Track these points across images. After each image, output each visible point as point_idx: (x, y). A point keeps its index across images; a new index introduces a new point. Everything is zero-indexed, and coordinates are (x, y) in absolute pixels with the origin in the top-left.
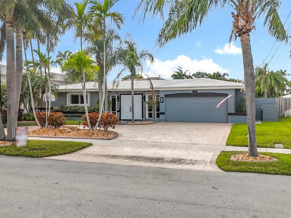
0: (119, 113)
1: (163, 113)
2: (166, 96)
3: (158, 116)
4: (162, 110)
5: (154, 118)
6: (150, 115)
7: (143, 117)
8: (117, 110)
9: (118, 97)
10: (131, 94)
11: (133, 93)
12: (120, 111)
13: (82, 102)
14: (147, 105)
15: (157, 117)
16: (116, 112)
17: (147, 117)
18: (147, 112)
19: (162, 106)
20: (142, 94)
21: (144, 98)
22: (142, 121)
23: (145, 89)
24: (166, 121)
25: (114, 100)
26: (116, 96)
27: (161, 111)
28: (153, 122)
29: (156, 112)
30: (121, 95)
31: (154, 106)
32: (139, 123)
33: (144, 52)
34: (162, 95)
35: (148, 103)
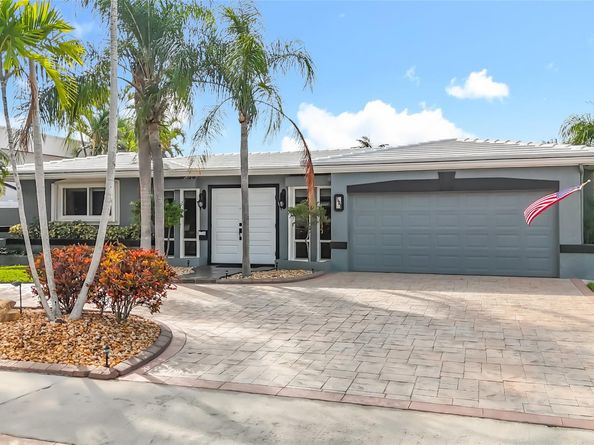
0: (206, 243)
1: (343, 246)
2: (351, 189)
3: (326, 254)
4: (338, 235)
5: (314, 259)
6: (302, 251)
7: (278, 256)
8: (199, 233)
9: (203, 194)
10: (239, 186)
11: (245, 182)
12: (208, 237)
13: (97, 211)
14: (291, 220)
15: (323, 257)
16: (197, 239)
17: (292, 256)
18: (292, 242)
19: (338, 221)
20: (277, 186)
21: (281, 197)
22: (276, 268)
23: (287, 168)
24: (351, 269)
25: (190, 204)
26: (198, 191)
27: (335, 238)
28: (310, 273)
29: (319, 241)
30: (211, 187)
31: (314, 223)
32: (265, 276)
33: (283, 47)
34: (339, 187)
35: (295, 213)
